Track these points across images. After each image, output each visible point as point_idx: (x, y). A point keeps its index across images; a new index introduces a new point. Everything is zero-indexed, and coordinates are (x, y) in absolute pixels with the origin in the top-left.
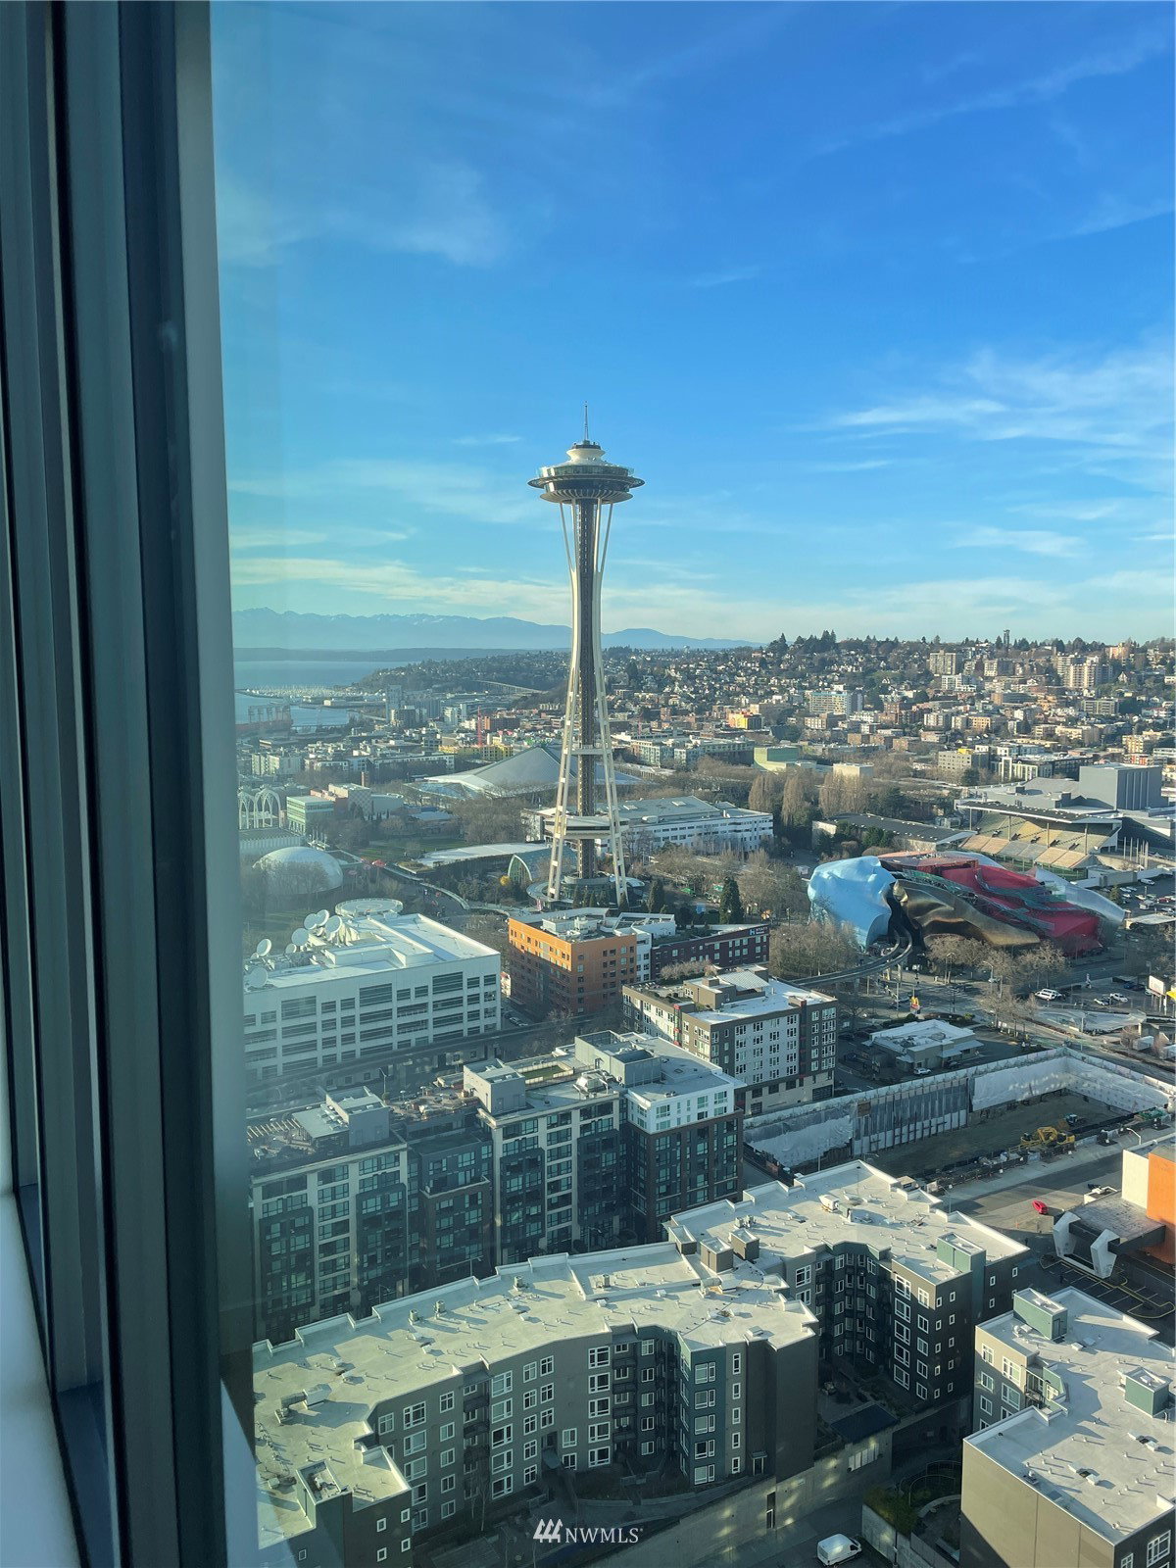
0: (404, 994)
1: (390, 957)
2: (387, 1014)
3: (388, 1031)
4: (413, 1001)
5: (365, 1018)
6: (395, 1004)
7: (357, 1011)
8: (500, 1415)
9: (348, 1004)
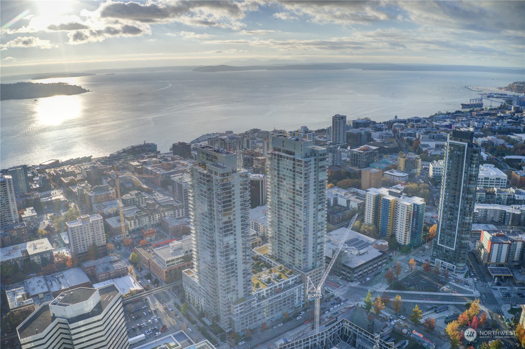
0: (491, 179)
1: (490, 174)
2: (488, 182)
3: (487, 184)
4: (492, 181)
5: (484, 182)
6: (489, 181)
7: (483, 180)
8: (488, 213)
9: (482, 179)
